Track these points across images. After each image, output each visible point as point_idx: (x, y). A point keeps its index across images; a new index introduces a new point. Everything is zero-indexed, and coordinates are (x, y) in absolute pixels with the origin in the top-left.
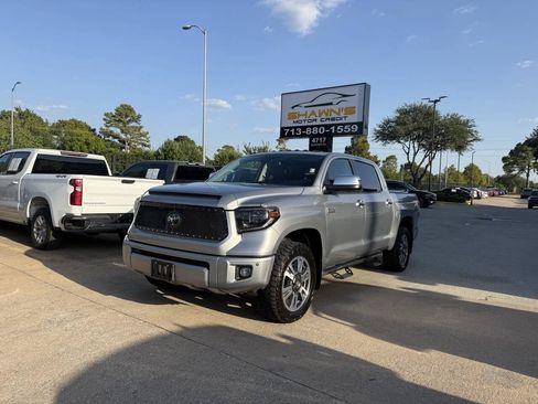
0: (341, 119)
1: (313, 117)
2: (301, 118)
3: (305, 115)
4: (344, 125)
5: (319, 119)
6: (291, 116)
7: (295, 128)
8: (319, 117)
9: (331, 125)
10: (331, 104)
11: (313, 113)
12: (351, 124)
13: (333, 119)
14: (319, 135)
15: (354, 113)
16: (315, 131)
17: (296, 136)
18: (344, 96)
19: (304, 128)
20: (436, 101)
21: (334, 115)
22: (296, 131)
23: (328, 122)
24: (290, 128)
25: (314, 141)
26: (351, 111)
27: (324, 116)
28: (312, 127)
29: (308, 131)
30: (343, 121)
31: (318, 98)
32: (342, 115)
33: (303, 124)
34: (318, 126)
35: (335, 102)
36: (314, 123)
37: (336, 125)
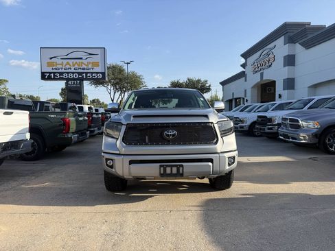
0: (89, 69)
1: (68, 66)
2: (58, 66)
3: (62, 64)
4: (92, 73)
5: (73, 68)
6: (49, 64)
7: (54, 73)
8: (73, 67)
9: (83, 73)
10: (81, 58)
11: (68, 64)
12: (97, 73)
13: (84, 69)
14: (74, 79)
15: (98, 66)
16: (71, 76)
17: (55, 79)
18: (90, 54)
19: (61, 74)
20: (128, 63)
21: (84, 66)
22: (54, 76)
23: (80, 71)
24: (50, 73)
25: (70, 83)
26: (96, 64)
27: (76, 66)
28: (68, 73)
29: (65, 76)
30: (91, 71)
31: (71, 53)
32: (90, 66)
33: (60, 71)
34: (73, 73)
35: (84, 57)
36: (69, 71)
37: (87, 73)
